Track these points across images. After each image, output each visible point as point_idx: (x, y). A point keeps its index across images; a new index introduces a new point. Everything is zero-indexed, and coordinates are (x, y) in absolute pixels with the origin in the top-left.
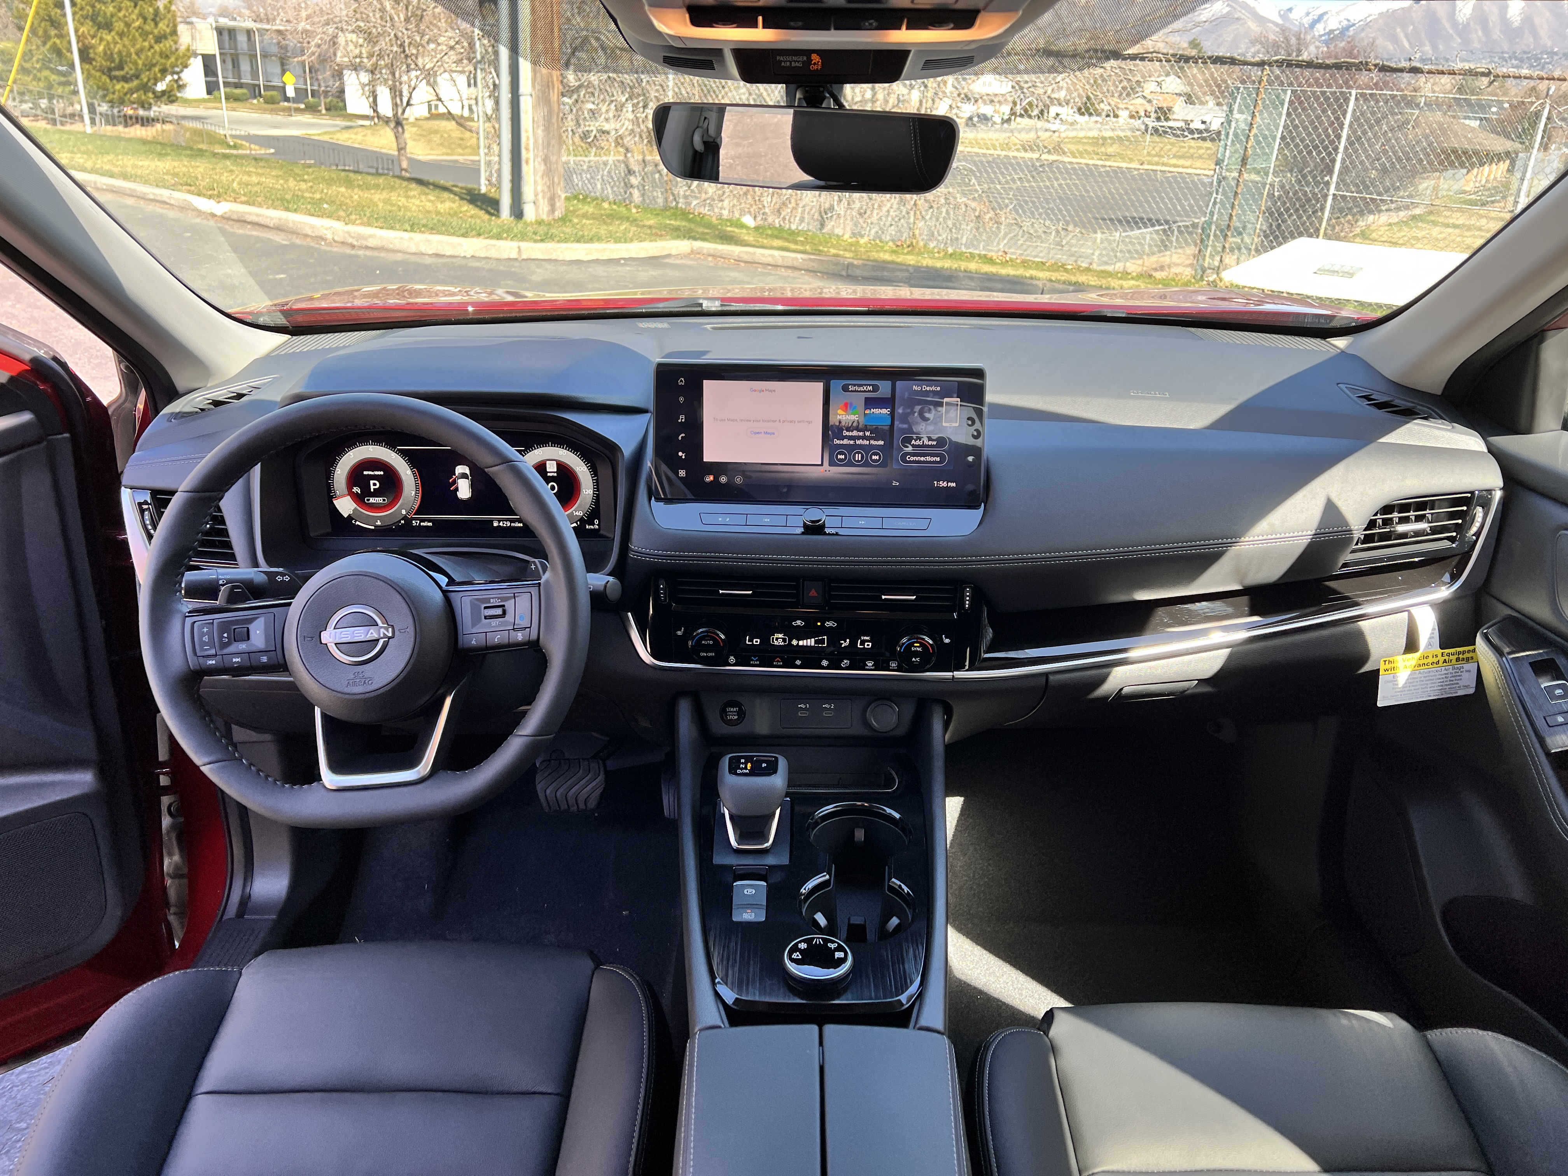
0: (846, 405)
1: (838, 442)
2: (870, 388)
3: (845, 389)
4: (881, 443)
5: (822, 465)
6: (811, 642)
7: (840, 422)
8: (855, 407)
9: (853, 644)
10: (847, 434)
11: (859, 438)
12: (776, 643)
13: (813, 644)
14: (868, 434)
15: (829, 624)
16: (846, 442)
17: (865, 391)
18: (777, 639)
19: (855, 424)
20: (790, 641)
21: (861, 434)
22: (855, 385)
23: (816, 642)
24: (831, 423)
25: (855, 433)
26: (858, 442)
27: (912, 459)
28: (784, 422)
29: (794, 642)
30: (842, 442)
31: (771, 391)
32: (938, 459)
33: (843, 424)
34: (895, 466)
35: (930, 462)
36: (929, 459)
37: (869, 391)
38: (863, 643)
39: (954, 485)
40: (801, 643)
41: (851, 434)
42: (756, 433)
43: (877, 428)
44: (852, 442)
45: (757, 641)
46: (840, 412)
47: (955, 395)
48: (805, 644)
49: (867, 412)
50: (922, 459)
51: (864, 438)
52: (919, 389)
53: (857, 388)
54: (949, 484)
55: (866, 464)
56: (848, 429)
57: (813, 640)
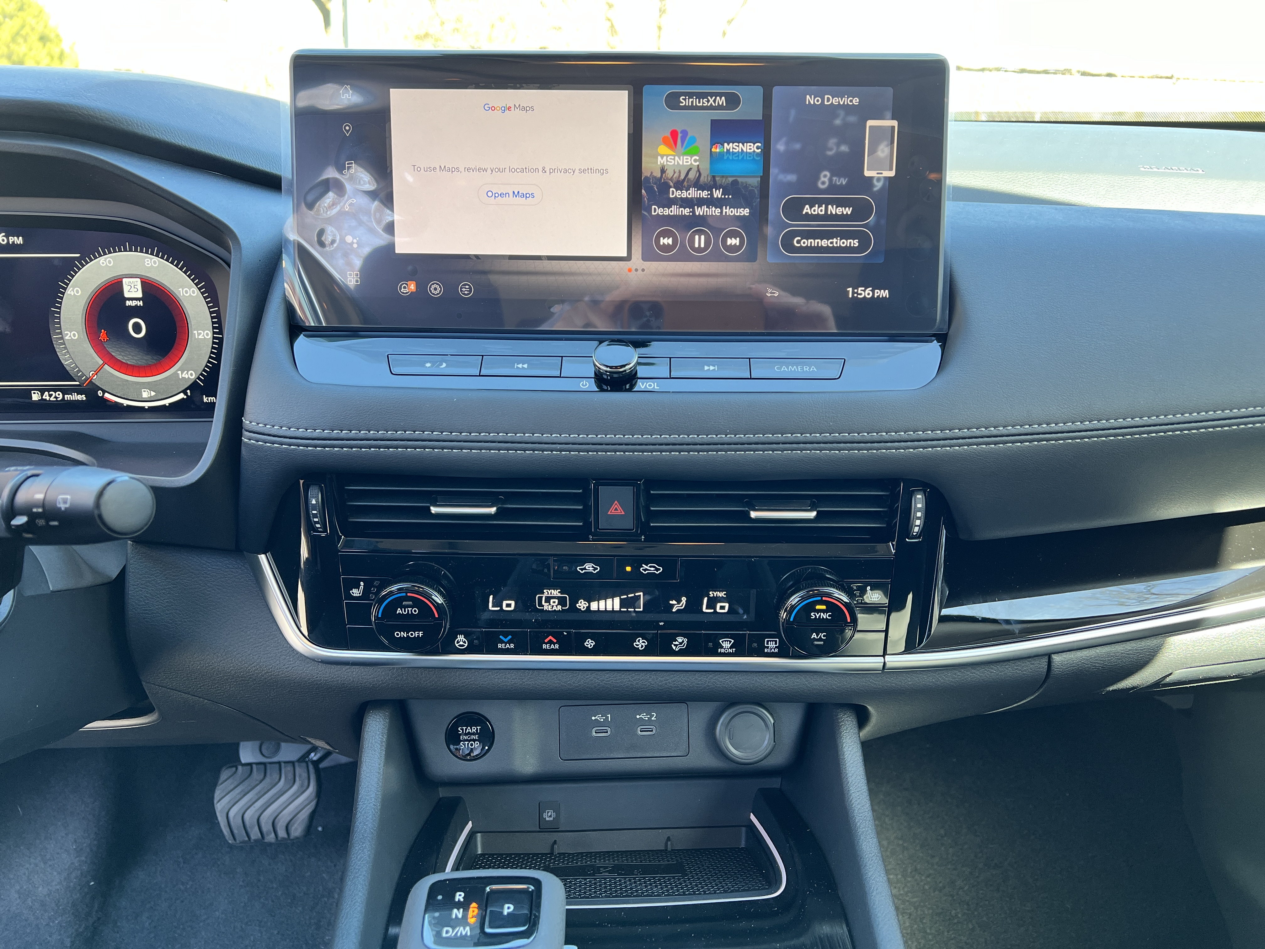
0: (674, 134)
1: (660, 211)
2: (722, 101)
3: (673, 102)
4: (746, 212)
5: (628, 258)
6: (613, 604)
7: (663, 171)
8: (694, 140)
9: (694, 606)
10: (678, 194)
11: (701, 202)
12: (546, 607)
13: (617, 607)
14: (718, 194)
15: (648, 569)
16: (674, 210)
17: (711, 108)
18: (548, 600)
19: (692, 175)
20: (574, 602)
21: (704, 194)
22: (690, 95)
23: (623, 603)
24: (646, 173)
25: (693, 193)
26: (699, 211)
27: (805, 243)
28: (552, 171)
29: (582, 605)
30: (667, 212)
31: (524, 109)
32: (855, 243)
33: (669, 173)
34: (770, 259)
35: (840, 250)
36: (837, 242)
37: (720, 107)
38: (712, 603)
39: (885, 293)
40: (594, 606)
41: (685, 194)
42: (496, 196)
43: (735, 183)
44: (686, 211)
45: (509, 605)
46: (663, 149)
47: (889, 114)
48: (602, 608)
49: (717, 150)
50: (824, 243)
51: (710, 202)
52: (818, 101)
53: (696, 102)
54: (877, 293)
55: (716, 256)
56: (679, 185)
57: (617, 600)
